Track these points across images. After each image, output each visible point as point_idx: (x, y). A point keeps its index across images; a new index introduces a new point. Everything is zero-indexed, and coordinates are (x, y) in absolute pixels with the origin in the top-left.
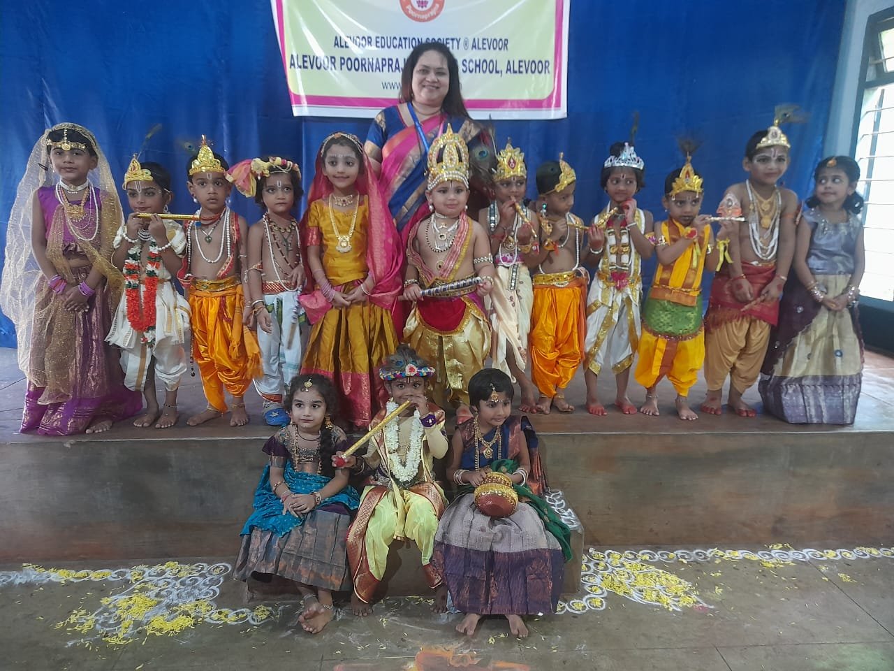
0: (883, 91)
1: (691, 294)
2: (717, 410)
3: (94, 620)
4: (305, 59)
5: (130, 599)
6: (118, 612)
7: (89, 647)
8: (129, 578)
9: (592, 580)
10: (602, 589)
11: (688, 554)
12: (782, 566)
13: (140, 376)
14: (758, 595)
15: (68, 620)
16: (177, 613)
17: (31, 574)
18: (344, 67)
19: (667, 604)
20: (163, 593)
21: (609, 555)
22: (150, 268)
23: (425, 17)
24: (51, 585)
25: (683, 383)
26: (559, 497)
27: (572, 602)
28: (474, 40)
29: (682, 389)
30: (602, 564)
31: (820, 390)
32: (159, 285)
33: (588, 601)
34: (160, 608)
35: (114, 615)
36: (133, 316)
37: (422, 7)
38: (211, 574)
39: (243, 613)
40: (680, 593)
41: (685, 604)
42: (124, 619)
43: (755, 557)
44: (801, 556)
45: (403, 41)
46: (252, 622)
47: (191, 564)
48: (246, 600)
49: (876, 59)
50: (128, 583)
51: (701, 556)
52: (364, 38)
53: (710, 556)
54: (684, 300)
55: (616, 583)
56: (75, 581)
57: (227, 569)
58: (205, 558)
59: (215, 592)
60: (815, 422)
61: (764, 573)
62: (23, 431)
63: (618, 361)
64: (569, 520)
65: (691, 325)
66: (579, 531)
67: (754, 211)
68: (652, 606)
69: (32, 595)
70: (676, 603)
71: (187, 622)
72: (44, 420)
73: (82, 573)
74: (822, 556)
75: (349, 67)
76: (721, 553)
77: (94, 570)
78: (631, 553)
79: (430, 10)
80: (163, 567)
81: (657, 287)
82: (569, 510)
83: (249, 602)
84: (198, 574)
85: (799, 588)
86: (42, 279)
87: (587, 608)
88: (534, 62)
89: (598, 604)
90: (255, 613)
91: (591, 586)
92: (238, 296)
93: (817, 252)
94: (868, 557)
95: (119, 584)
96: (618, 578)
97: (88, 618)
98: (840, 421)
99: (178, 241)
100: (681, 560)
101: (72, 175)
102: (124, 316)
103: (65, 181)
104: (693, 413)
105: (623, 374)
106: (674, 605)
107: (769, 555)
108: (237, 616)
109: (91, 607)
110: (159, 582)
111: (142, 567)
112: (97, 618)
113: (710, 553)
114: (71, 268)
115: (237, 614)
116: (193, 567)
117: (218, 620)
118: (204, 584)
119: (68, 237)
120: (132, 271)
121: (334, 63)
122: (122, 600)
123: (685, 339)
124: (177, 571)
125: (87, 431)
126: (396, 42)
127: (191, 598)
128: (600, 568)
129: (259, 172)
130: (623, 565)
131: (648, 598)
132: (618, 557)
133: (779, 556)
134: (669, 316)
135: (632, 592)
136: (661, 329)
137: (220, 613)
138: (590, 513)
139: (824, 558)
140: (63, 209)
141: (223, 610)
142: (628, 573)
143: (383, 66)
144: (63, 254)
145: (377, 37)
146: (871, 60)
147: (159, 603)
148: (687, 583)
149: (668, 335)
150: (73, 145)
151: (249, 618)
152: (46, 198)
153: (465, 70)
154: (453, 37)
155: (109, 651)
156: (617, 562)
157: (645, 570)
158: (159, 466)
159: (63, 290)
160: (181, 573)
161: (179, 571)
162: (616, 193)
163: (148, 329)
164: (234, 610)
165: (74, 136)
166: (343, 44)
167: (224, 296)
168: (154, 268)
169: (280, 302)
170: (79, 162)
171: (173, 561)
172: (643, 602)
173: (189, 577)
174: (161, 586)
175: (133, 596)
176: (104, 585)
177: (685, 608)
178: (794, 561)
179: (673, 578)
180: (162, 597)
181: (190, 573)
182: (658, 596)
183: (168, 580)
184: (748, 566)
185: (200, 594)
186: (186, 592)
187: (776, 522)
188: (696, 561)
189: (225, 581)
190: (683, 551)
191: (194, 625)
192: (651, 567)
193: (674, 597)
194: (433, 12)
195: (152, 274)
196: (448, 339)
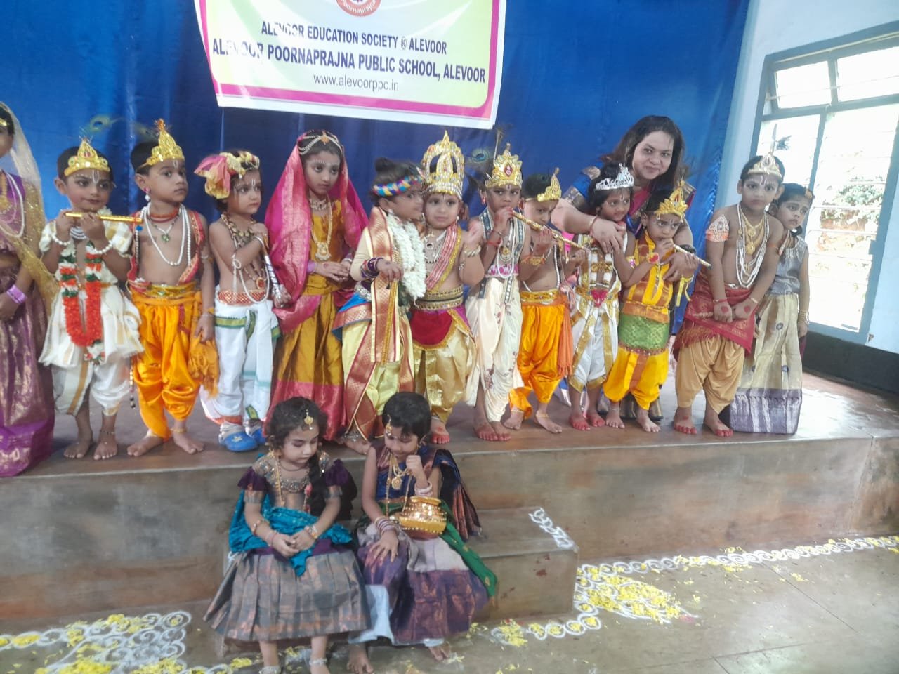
0: (776, 125)
1: (662, 311)
4: (229, 44)
5: (75, 667)
8: (65, 640)
9: (579, 598)
10: (592, 606)
11: (658, 563)
12: (741, 569)
13: (77, 397)
18: (273, 56)
19: (657, 617)
22: (89, 271)
23: (361, 11)
25: (646, 397)
26: (542, 515)
27: (568, 623)
28: (412, 40)
29: (644, 402)
30: (584, 580)
31: (765, 402)
32: (103, 290)
33: (583, 621)
36: (73, 329)
37: (358, 1)
38: (168, 626)
39: (221, 670)
40: (664, 605)
41: (672, 616)
43: (716, 561)
44: (754, 559)
45: (338, 34)
47: (141, 616)
49: (771, 96)
50: (64, 645)
51: (669, 564)
52: (295, 26)
53: (677, 564)
54: (656, 317)
55: (603, 600)
58: (155, 607)
59: (180, 649)
60: (758, 432)
61: (729, 578)
64: (562, 539)
65: (660, 340)
66: (576, 551)
68: (644, 620)
70: (663, 615)
75: (279, 56)
76: (685, 560)
77: (16, 634)
78: (607, 567)
79: (365, 5)
80: (107, 623)
81: (630, 303)
82: (559, 529)
83: (225, 656)
84: (152, 627)
85: (764, 591)
87: (585, 629)
88: (471, 68)
89: (593, 623)
91: (581, 605)
92: (196, 305)
94: (808, 556)
95: (54, 649)
96: (603, 594)
98: (782, 431)
100: (653, 569)
102: (61, 330)
104: (656, 426)
106: (664, 618)
107: (727, 559)
110: (107, 641)
111: (79, 625)
113: (677, 560)
116: (145, 618)
118: (164, 639)
120: (68, 276)
121: (261, 51)
122: (63, 669)
123: (655, 354)
124: (126, 625)
126: (330, 34)
127: (152, 658)
128: (584, 584)
130: (603, 580)
131: (637, 612)
132: (596, 571)
133: (736, 559)
134: (641, 331)
135: (621, 607)
136: (633, 344)
139: (774, 560)
141: (198, 668)
142: (611, 588)
143: (315, 58)
145: (309, 27)
146: (767, 96)
147: (113, 668)
148: (666, 593)
149: (639, 350)
153: (401, 69)
154: (390, 34)
156: (596, 577)
157: (625, 583)
160: (132, 628)
161: (129, 626)
163: (94, 343)
164: (209, 667)
166: (272, 31)
167: (181, 305)
168: (94, 271)
169: (253, 315)
171: (117, 614)
172: (634, 617)
173: (143, 632)
174: (110, 647)
175: (77, 662)
176: (34, 652)
177: (673, 619)
178: (750, 564)
179: (652, 588)
180: (115, 659)
181: (142, 627)
182: (645, 609)
183: (116, 638)
184: (713, 571)
185: (162, 652)
186: (144, 650)
187: (730, 527)
188: (666, 570)
189: (188, 633)
190: (652, 561)
192: (629, 579)
193: (659, 609)
194: (369, 8)
195: (92, 278)
196: (430, 354)
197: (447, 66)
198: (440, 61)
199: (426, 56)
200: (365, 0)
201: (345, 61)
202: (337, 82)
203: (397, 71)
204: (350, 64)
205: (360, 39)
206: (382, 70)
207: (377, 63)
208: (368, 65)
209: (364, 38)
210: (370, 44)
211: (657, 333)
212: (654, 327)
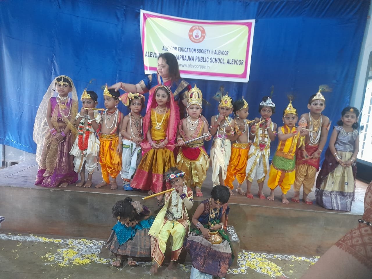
1: (292, 155)
2: (298, 200)
4: (151, 53)
5: (68, 251)
6: (63, 255)
7: (52, 266)
8: (68, 243)
9: (242, 262)
10: (245, 266)
11: (281, 256)
13: (80, 167)
15: (45, 256)
16: (84, 258)
17: (33, 238)
19: (270, 274)
20: (80, 250)
21: (250, 254)
22: (87, 128)
23: (198, 41)
24: (39, 242)
25: (285, 189)
26: (232, 229)
27: (233, 269)
29: (285, 191)
30: (247, 257)
31: (338, 197)
32: (90, 134)
33: (240, 270)
34: (79, 255)
35: (62, 256)
36: (80, 145)
37: (197, 37)
38: (98, 245)
39: (108, 260)
40: (276, 271)
41: (277, 275)
42: (65, 258)
43: (308, 260)
45: (189, 49)
46: (111, 264)
48: (110, 256)
50: (67, 244)
51: (287, 258)
52: (174, 47)
54: (289, 157)
55: (251, 264)
56: (48, 242)
57: (104, 243)
58: (96, 239)
59: (99, 252)
60: (336, 209)
62: (36, 184)
63: (260, 179)
64: (235, 237)
65: (291, 167)
66: (238, 242)
67: (311, 124)
68: (264, 274)
69: (33, 245)
71: (88, 261)
72: (44, 181)
73: (51, 239)
76: (295, 257)
77: (55, 239)
78: (259, 254)
79: (200, 39)
80: (80, 241)
81: (278, 151)
82: (235, 234)
84: (93, 244)
86: (49, 130)
87: (239, 273)
88: (238, 60)
89: (243, 271)
90: (113, 261)
91: (241, 265)
92: (116, 141)
93: (339, 142)
95: (64, 245)
97: (53, 256)
98: (345, 210)
99: (98, 118)
100: (278, 258)
101: (62, 93)
102: (77, 145)
103: (60, 95)
104: (288, 201)
105: (261, 184)
106: (273, 275)
107: (314, 260)
109: (54, 252)
111: (72, 240)
112: (56, 256)
113: (290, 257)
114: (59, 126)
115: (106, 260)
116: (92, 241)
117: (99, 262)
118: (95, 248)
119: (59, 115)
120: (81, 128)
122: (65, 251)
123: (289, 172)
125: (59, 187)
126: (186, 50)
127: (90, 253)
128: (246, 258)
129: (130, 97)
130: (255, 258)
131: (263, 271)
132: (254, 255)
134: (283, 163)
135: (257, 269)
136: (280, 168)
137: (100, 259)
138: (244, 236)
140: (59, 105)
141: (101, 258)
142: (257, 261)
143: (180, 58)
144: (57, 121)
145: (179, 48)
146: (371, 68)
147: (78, 253)
148: (279, 267)
149: (282, 170)
150: (64, 83)
151: (111, 262)
152: (53, 101)
153: (211, 61)
154: (208, 49)
155: (59, 268)
156: (253, 257)
157: (264, 261)
158: (83, 202)
159: (55, 134)
161: (86, 243)
162: (264, 115)
163: (85, 150)
165: (65, 80)
166: (166, 49)
167: (112, 141)
168: (89, 128)
169: (132, 144)
170: (66, 89)
171: (84, 238)
172: (261, 273)
173: (90, 245)
174: (79, 247)
176: (58, 245)
179: (274, 265)
180: (79, 251)
182: (267, 271)
183: (82, 245)
184: (305, 263)
185: (93, 252)
186: (88, 250)
187: (318, 247)
188: (284, 260)
189: (103, 248)
190: (280, 255)
191: (91, 262)
192: (266, 260)
193: (274, 272)
194: (201, 40)
195: (88, 130)
196: (193, 163)
197: (228, 60)
198: (225, 58)
199: (221, 56)
200: (199, 37)
201: (191, 59)
202: (187, 66)
203: (209, 62)
204: (192, 60)
205: (196, 51)
206: (204, 61)
207: (202, 59)
208: (199, 60)
209: (198, 51)
210: (200, 53)
211: (290, 164)
212: (288, 161)
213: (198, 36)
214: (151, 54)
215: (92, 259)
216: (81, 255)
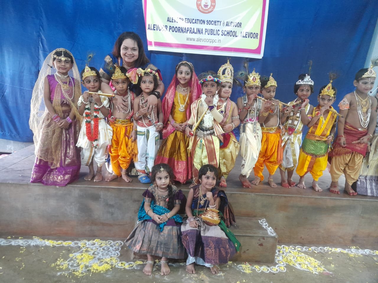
3: (67, 264)
5: (82, 255)
6: (78, 261)
7: (67, 276)
8: (80, 245)
9: (278, 258)
10: (283, 263)
11: (317, 249)
12: (357, 256)
13: (89, 159)
14: (349, 268)
15: (56, 263)
16: (103, 263)
17: (37, 241)
18: (171, 30)
19: (312, 271)
21: (283, 247)
22: (95, 114)
23: (207, 12)
24: (46, 247)
25: (317, 175)
26: (264, 221)
27: (272, 267)
28: (227, 22)
29: (316, 178)
30: (281, 251)
32: (99, 120)
33: (278, 268)
34: (96, 260)
35: (76, 262)
36: (88, 134)
37: (206, 8)
38: (115, 246)
39: (131, 264)
40: (316, 266)
41: (319, 271)
42: (80, 264)
43: (345, 251)
44: (364, 253)
45: (197, 21)
47: (106, 241)
50: (79, 247)
51: (322, 250)
52: (180, 18)
53: (326, 250)
55: (289, 260)
56: (57, 246)
57: (121, 244)
58: (111, 238)
59: (118, 254)
61: (350, 259)
64: (271, 232)
65: (322, 151)
66: (276, 237)
67: (359, 104)
68: (306, 271)
69: (39, 251)
70: (315, 270)
71: (108, 267)
73: (59, 242)
74: (373, 253)
75: (173, 30)
76: (330, 249)
77: (64, 241)
78: (293, 247)
80: (94, 241)
81: (309, 134)
82: (270, 228)
83: (133, 259)
84: (109, 245)
87: (278, 271)
88: (252, 33)
89: (283, 269)
91: (278, 261)
92: (131, 127)
95: (76, 248)
96: (289, 258)
97: (65, 263)
99: (106, 103)
100: (314, 251)
101: (64, 71)
102: (84, 135)
103: (60, 73)
106: (315, 271)
107: (351, 251)
108: (129, 265)
109: (66, 258)
110: (93, 248)
111: (85, 241)
112: (69, 263)
113: (326, 249)
115: (129, 264)
116: (107, 242)
117: (121, 266)
118: (113, 250)
119: (63, 97)
120: (88, 115)
121: (166, 28)
122: (78, 255)
123: (320, 157)
124: (100, 243)
126: (194, 21)
127: (108, 256)
128: (281, 253)
129: (139, 74)
130: (290, 252)
131: (303, 267)
132: (288, 248)
133: (355, 252)
134: (314, 147)
135: (296, 264)
136: (309, 152)
137: (122, 263)
139: (375, 254)
140: (60, 85)
141: (123, 262)
142: (293, 256)
144: (61, 105)
145: (186, 19)
147: (95, 257)
148: (318, 261)
149: (312, 155)
150: (66, 58)
152: (51, 80)
153: (222, 34)
154: (218, 20)
155: (76, 278)
156: (287, 251)
157: (300, 255)
158: (96, 198)
159: (59, 120)
160: (102, 245)
161: (101, 244)
162: (302, 95)
163: (95, 141)
164: (127, 262)
165: (66, 55)
166: (171, 20)
168: (97, 114)
169: (148, 131)
170: (68, 65)
171: (98, 239)
172: (302, 269)
173: (106, 247)
174: (94, 250)
175: (83, 253)
176: (69, 248)
177: (320, 272)
178: (362, 254)
179: (312, 259)
180: (95, 255)
181: (106, 245)
182: (307, 267)
183: (97, 247)
184: (342, 255)
185: (112, 254)
186: (105, 253)
187: (354, 237)
188: (320, 252)
189: (121, 249)
190: (315, 247)
191: (111, 268)
192: (302, 254)
193: (314, 267)
194: (210, 10)
195: (96, 117)
196: (222, 151)
197: (241, 33)
198: (238, 31)
199: (233, 29)
200: (209, 7)
201: (199, 31)
202: (196, 40)
203: (220, 35)
204: (201, 33)
205: (206, 22)
206: (214, 35)
207: (212, 32)
208: (209, 33)
209: (208, 22)
210: (210, 24)
211: (321, 148)
212: (320, 145)
213: (208, 5)
214: (155, 27)
215: (113, 264)
216: (99, 259)
